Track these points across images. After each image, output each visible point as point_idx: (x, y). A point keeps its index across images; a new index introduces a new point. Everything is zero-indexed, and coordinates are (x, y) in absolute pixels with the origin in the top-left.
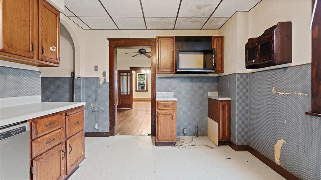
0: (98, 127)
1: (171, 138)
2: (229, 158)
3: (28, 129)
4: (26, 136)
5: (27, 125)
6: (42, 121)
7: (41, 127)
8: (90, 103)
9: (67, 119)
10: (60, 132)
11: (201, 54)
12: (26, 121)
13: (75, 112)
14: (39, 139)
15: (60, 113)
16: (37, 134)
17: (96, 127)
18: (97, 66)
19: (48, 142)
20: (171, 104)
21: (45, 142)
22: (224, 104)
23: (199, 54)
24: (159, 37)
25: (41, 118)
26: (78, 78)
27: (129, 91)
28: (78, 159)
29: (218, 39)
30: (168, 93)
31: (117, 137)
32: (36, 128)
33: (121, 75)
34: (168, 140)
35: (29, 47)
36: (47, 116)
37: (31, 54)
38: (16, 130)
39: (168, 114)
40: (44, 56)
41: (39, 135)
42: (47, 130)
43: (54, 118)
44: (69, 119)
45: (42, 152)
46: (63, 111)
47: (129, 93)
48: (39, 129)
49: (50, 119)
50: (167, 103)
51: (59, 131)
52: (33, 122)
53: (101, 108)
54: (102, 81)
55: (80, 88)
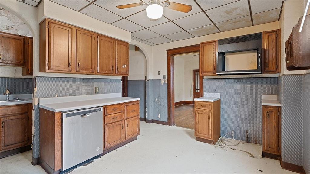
0: (160, 117)
1: (207, 136)
2: (261, 171)
3: (102, 110)
4: (101, 113)
5: (102, 108)
6: (110, 107)
7: (109, 111)
8: (155, 99)
9: (126, 108)
10: (120, 115)
11: (254, 52)
12: (102, 106)
13: (131, 104)
14: (108, 116)
15: (121, 104)
16: (107, 113)
17: (159, 116)
18: (160, 71)
19: (113, 118)
20: (208, 105)
21: (112, 118)
22: (271, 110)
23: (252, 53)
24: (202, 43)
25: (110, 105)
26: (148, 80)
27: (199, 89)
28: (134, 133)
29: (270, 34)
30: (215, 94)
31: (172, 127)
32: (106, 110)
33: (196, 73)
34: (205, 137)
35: (111, 68)
36: (113, 105)
37: (112, 72)
38: (97, 110)
39: (205, 114)
40: (119, 72)
41: (108, 114)
42: (113, 112)
43: (117, 106)
44: (127, 108)
45: (109, 122)
46: (123, 103)
47: (199, 91)
48: (108, 111)
49: (114, 106)
50: (203, 104)
51: (120, 113)
52: (106, 107)
53: (162, 103)
54: (163, 83)
55: (149, 87)
